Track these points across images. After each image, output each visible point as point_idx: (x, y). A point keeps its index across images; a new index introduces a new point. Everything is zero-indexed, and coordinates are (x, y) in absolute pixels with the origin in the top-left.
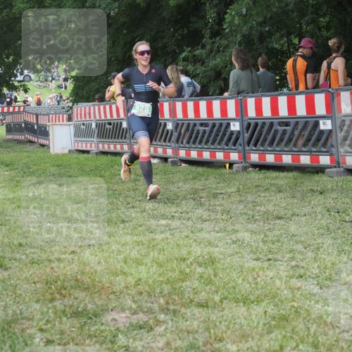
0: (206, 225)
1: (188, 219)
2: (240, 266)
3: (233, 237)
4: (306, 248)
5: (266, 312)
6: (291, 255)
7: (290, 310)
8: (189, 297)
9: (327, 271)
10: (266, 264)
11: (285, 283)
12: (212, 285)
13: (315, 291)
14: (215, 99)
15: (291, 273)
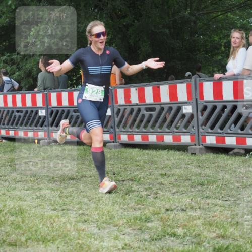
0: (18, 185)
1: (6, 181)
2: (42, 215)
3: (38, 194)
4: (90, 201)
5: (58, 248)
6: (79, 206)
7: (76, 246)
8: (2, 239)
9: (104, 217)
10: (61, 213)
11: (74, 226)
12: (20, 229)
13: (95, 232)
14: (28, 93)
15: (79, 219)
